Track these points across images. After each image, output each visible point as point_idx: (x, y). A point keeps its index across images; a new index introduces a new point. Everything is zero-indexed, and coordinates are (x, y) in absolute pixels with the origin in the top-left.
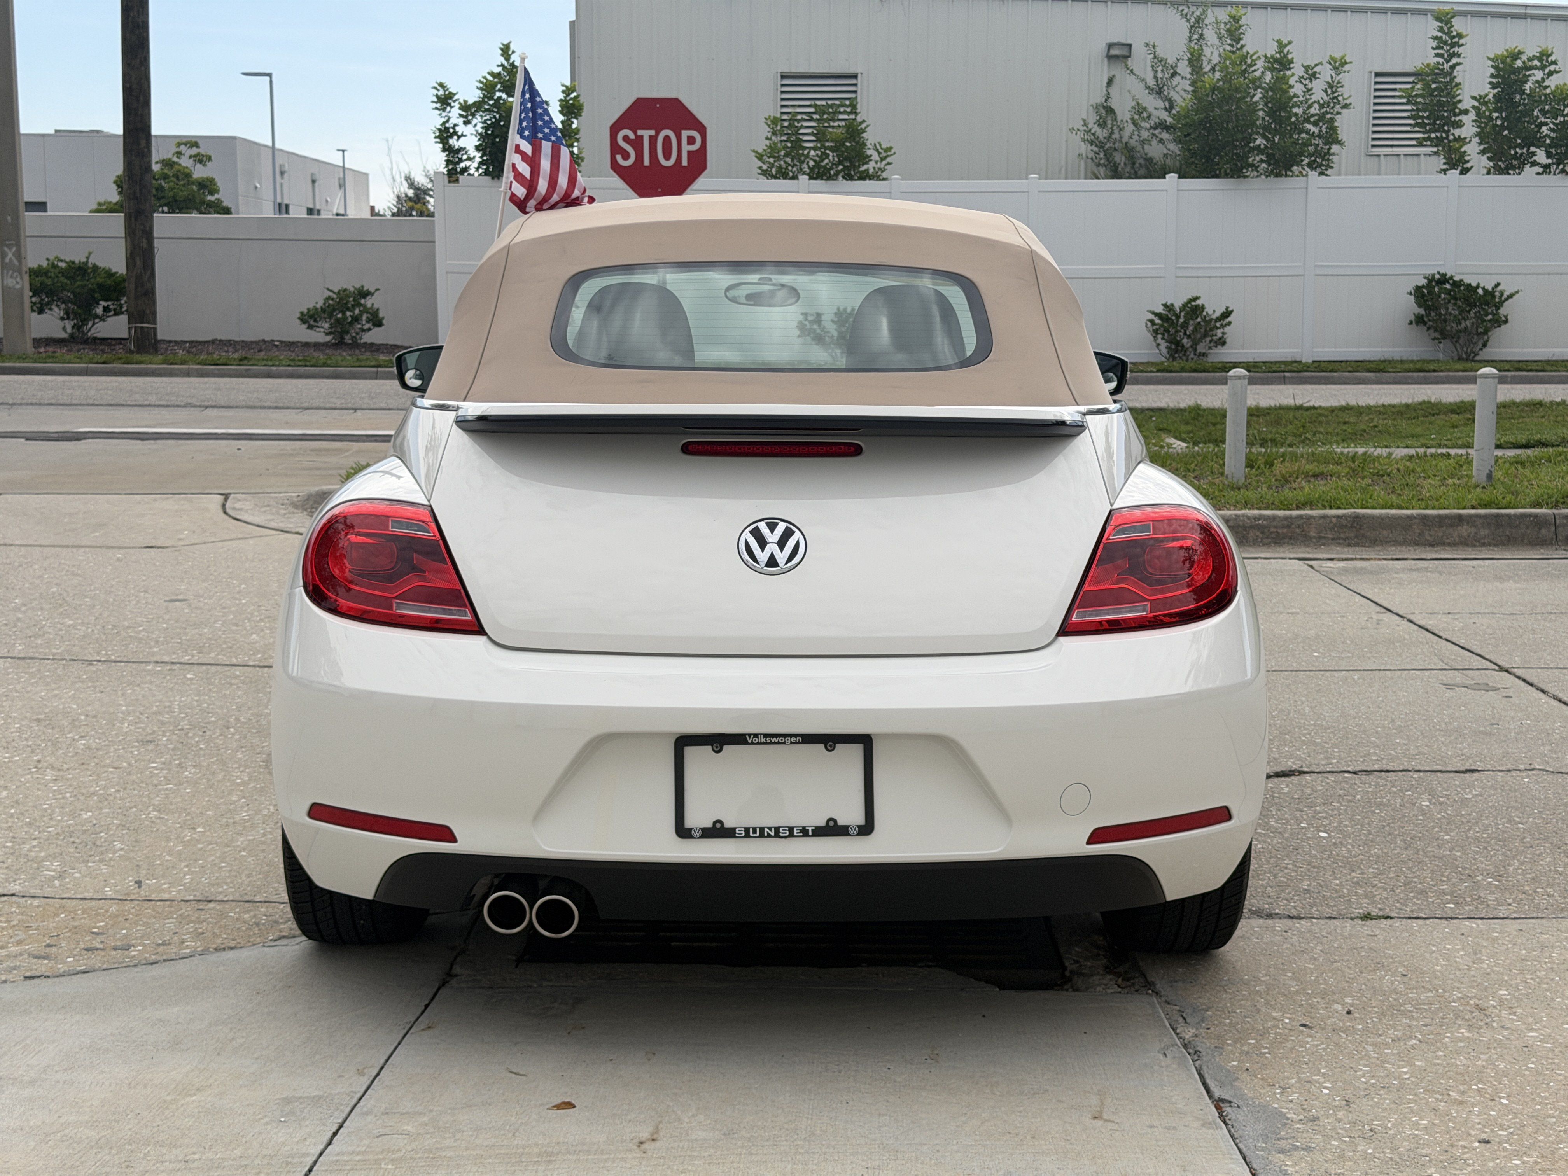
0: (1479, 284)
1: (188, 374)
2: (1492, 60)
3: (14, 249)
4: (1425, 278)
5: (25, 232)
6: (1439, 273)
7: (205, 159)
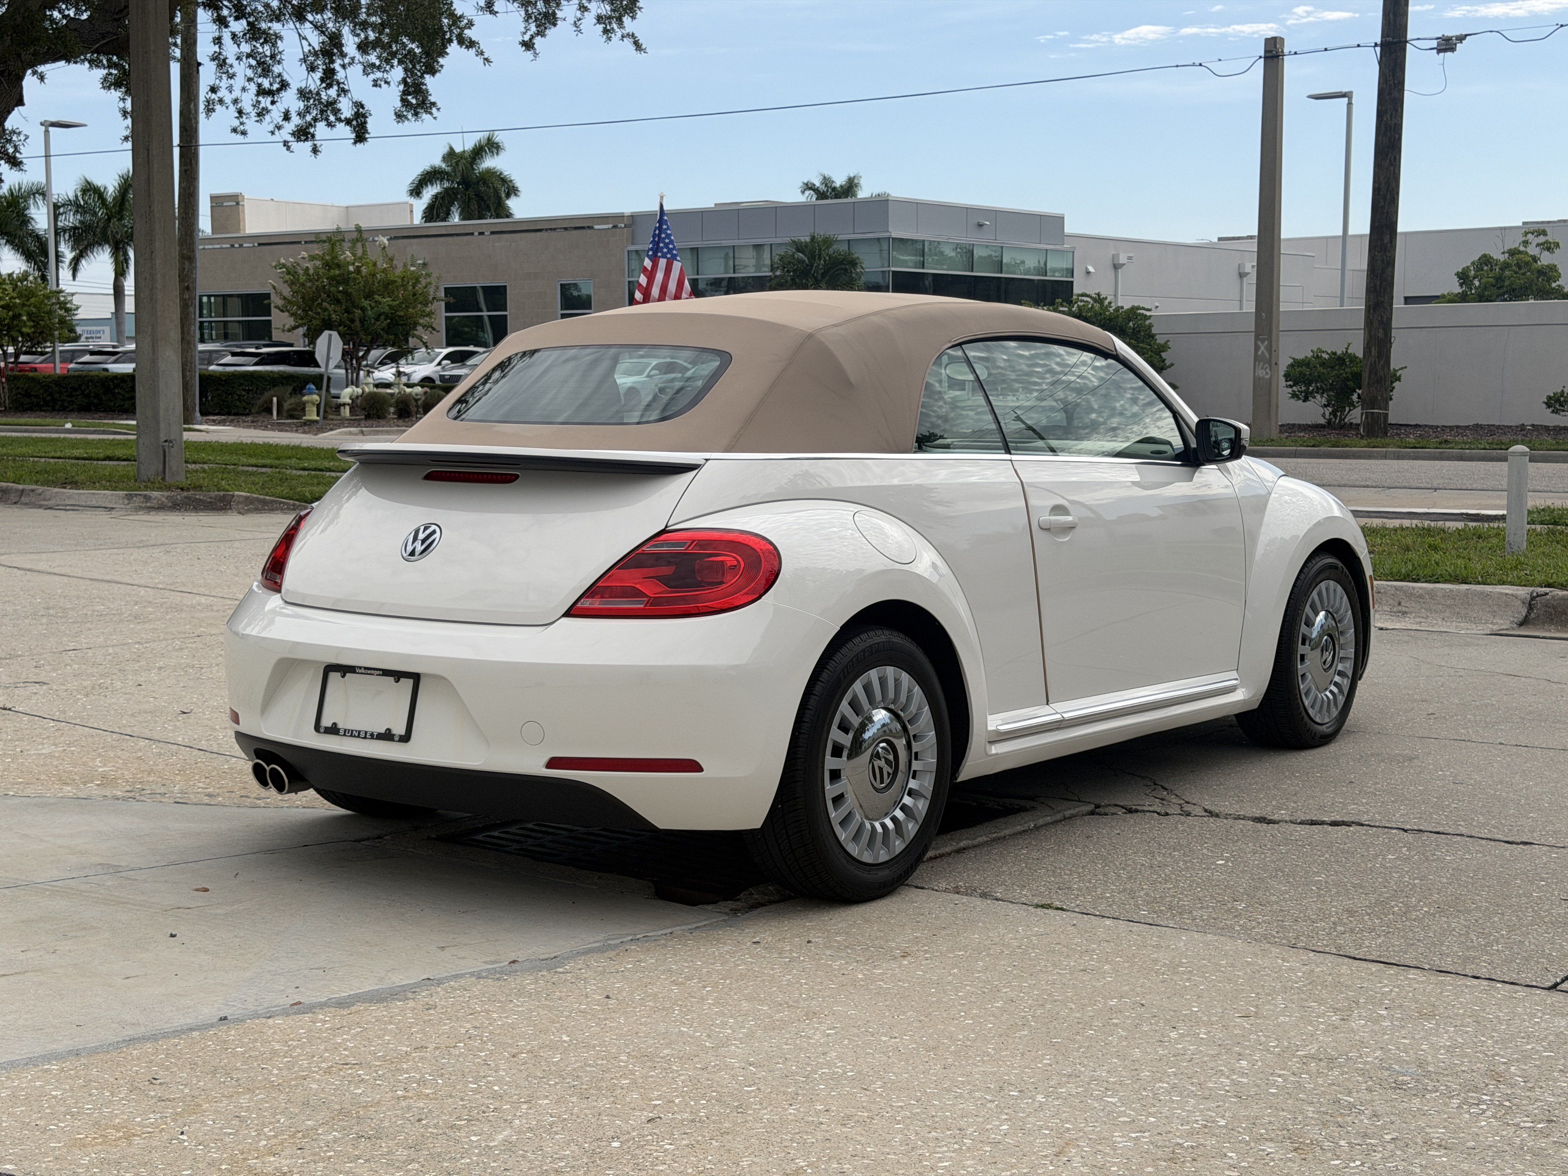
1: (1385, 457)
3: (1266, 343)
5: (1278, 326)
7: (1552, 246)
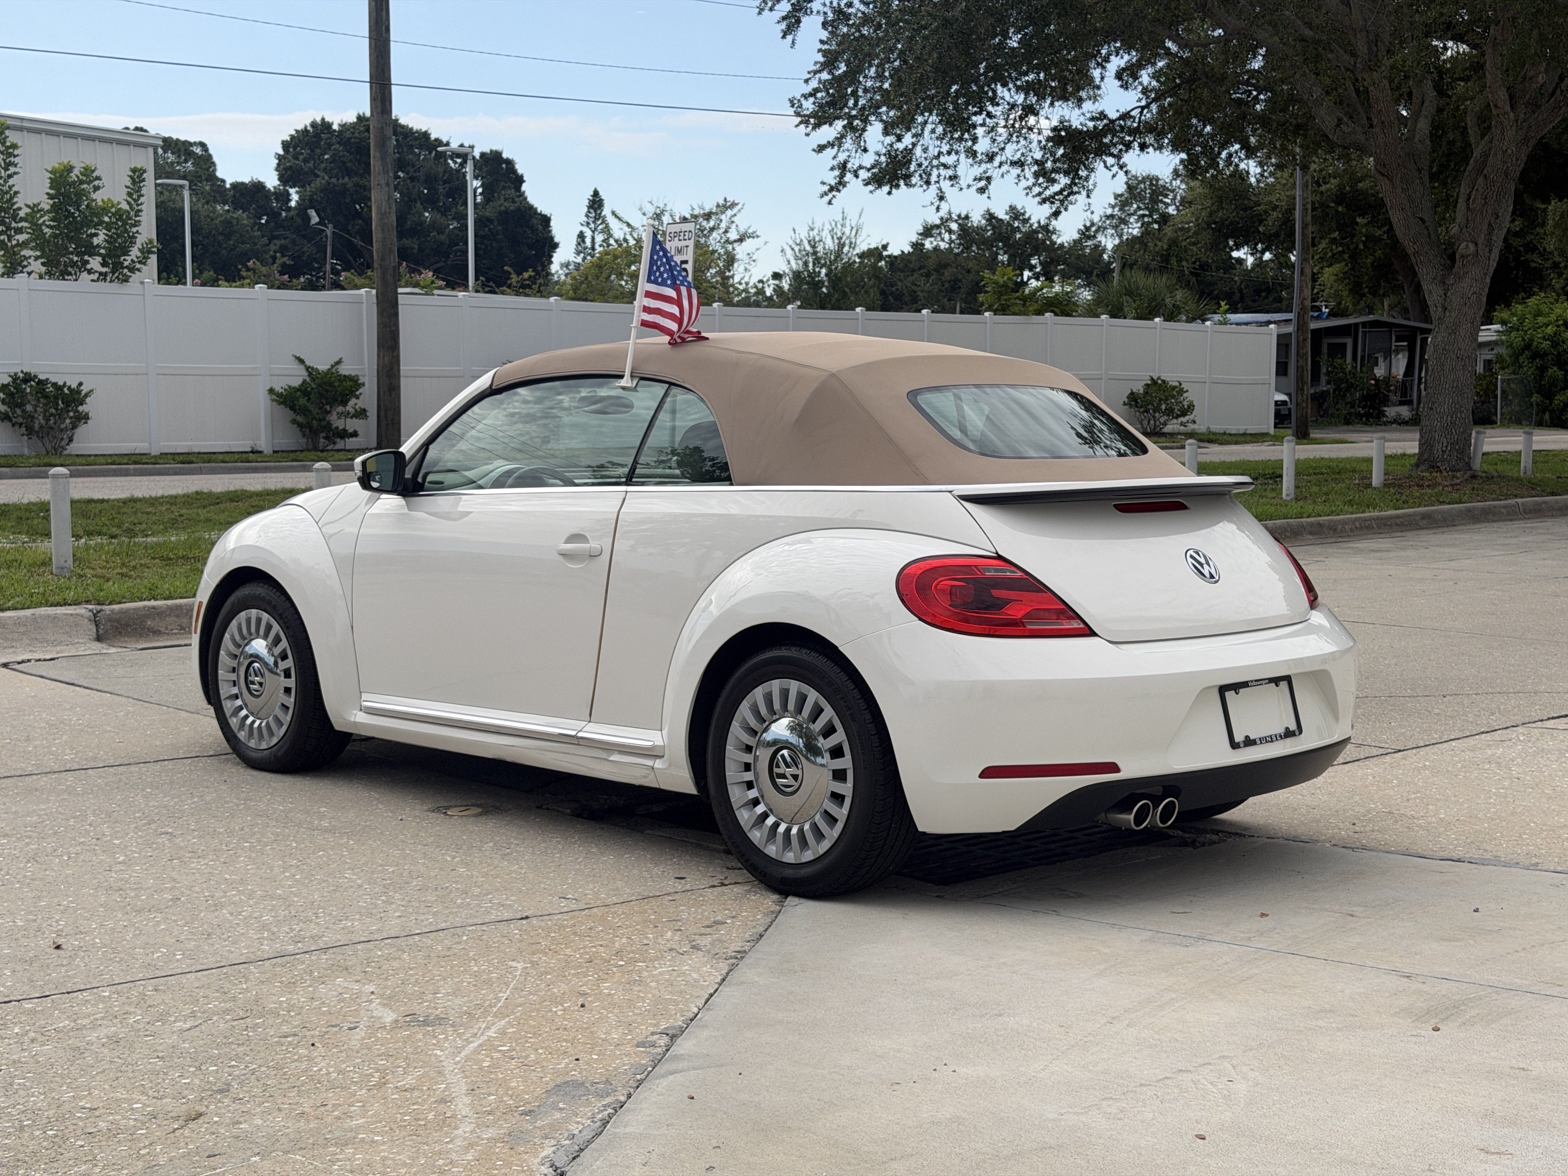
0: (65, 383)
2: (51, 172)
4: (10, 376)
6: (22, 372)
